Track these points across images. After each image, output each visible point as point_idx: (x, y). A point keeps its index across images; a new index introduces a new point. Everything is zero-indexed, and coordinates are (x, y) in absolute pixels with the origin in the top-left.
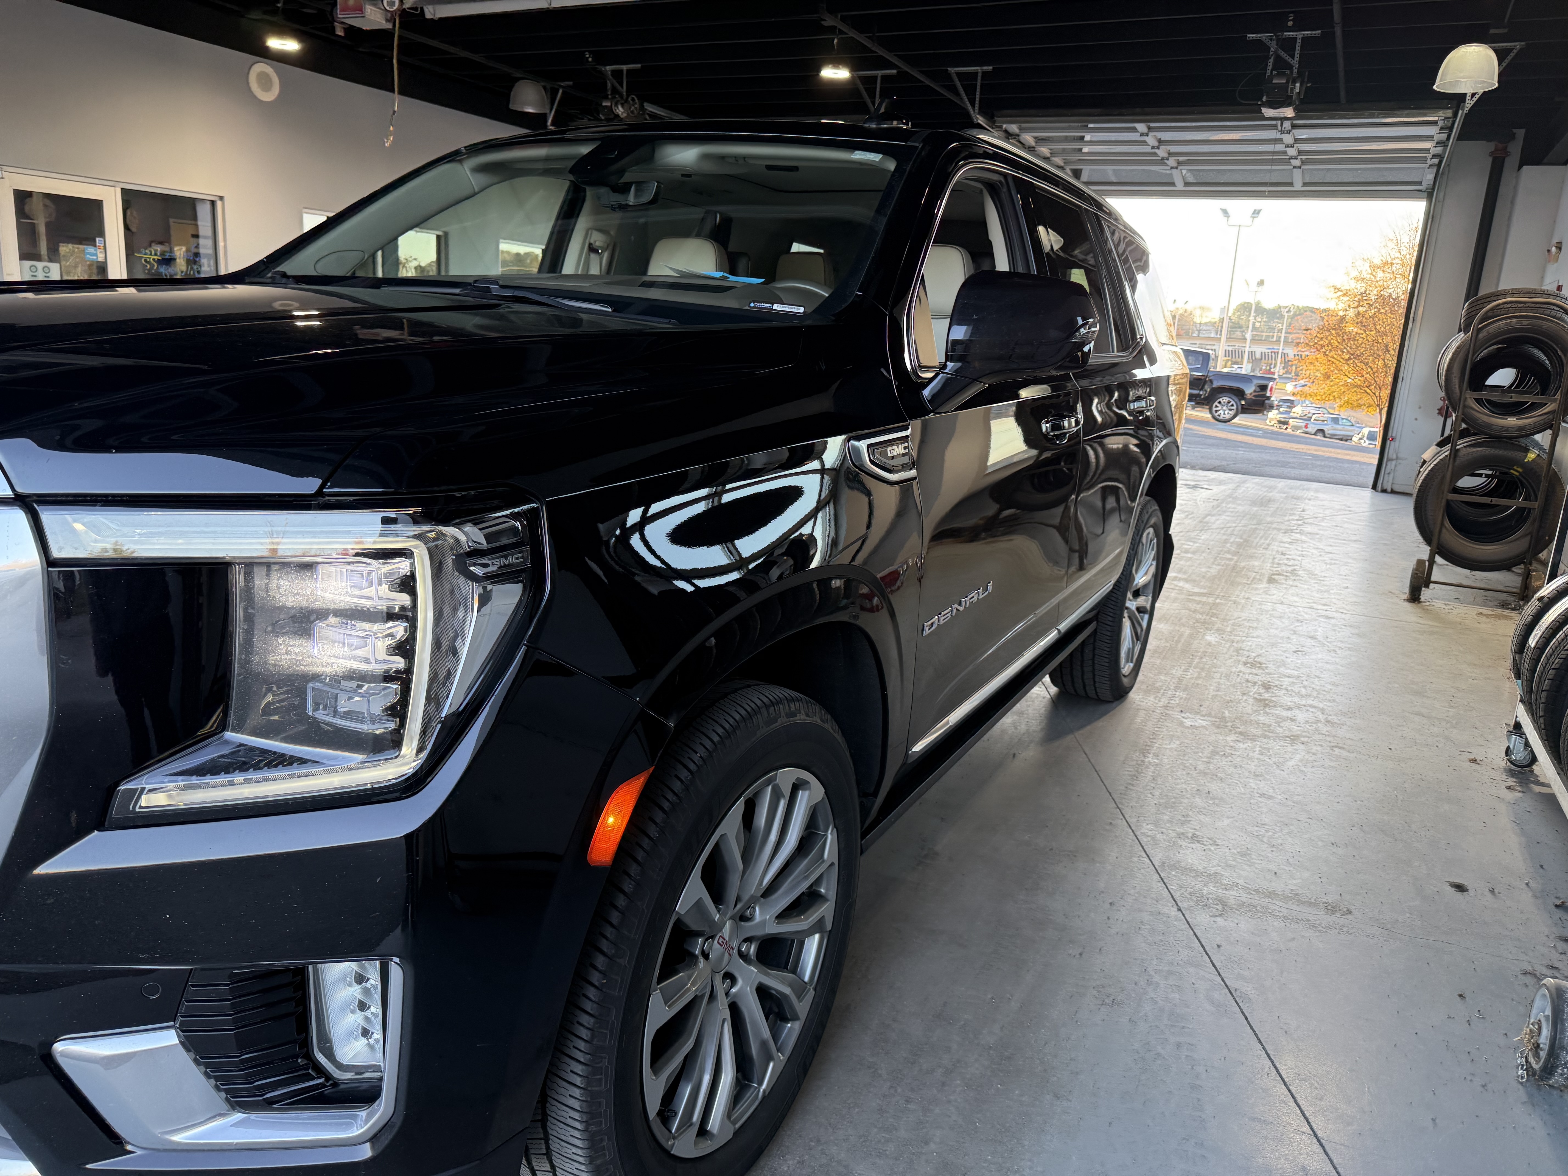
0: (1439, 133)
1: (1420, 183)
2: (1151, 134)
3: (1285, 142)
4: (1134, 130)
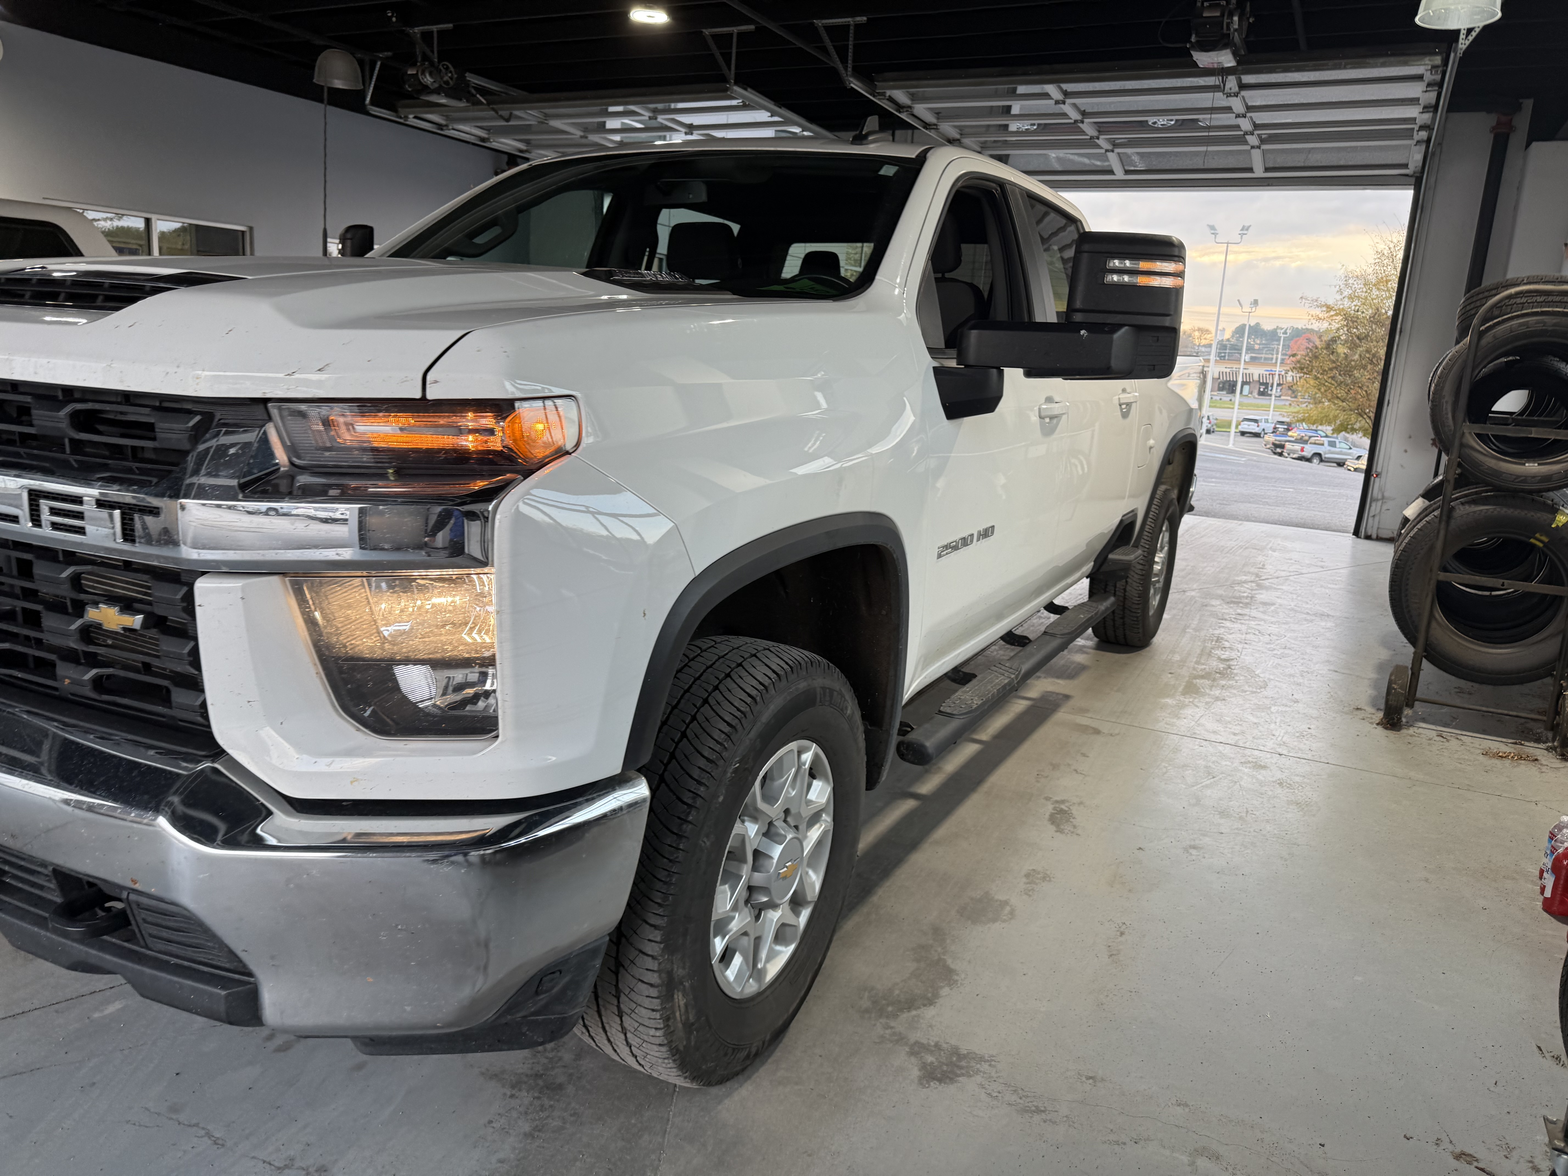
0: (1426, 91)
1: (1405, 166)
2: (1068, 101)
3: (1235, 110)
4: (1046, 96)
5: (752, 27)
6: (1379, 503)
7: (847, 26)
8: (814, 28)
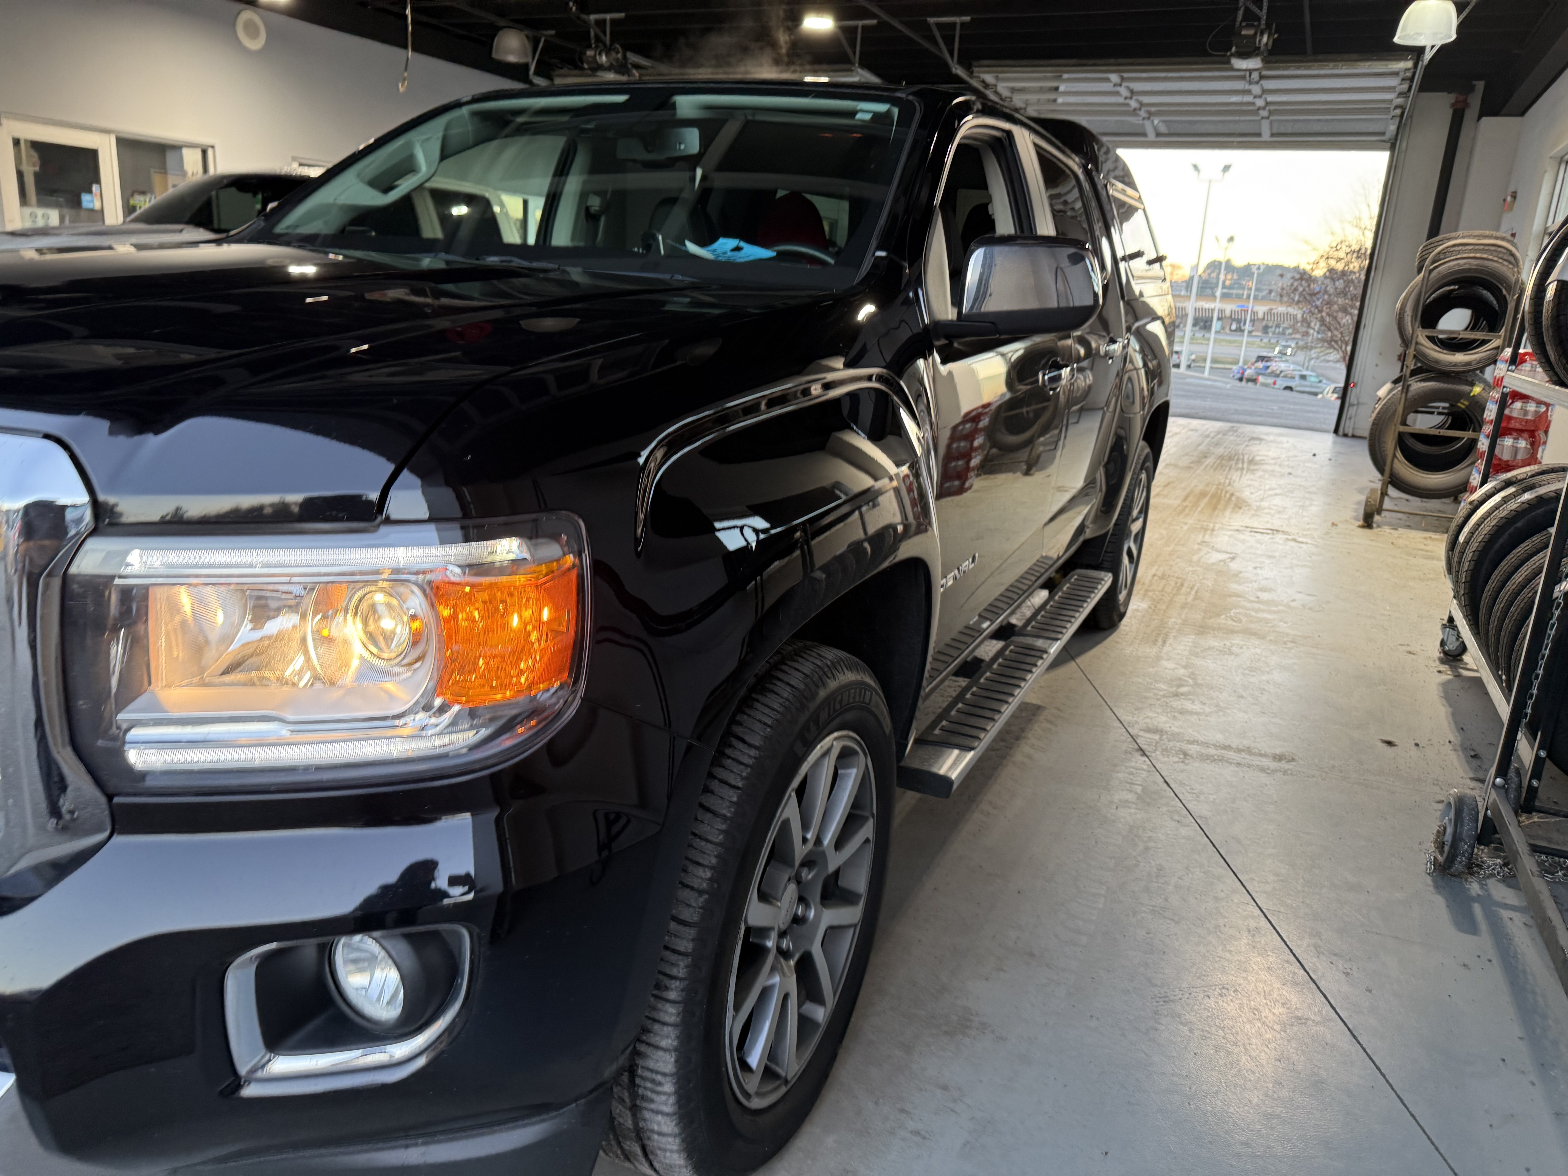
0: (1401, 84)
1: (1383, 134)
2: (1124, 84)
3: (1253, 93)
4: (1108, 80)
5: (874, 22)
6: (1355, 408)
7: (954, 24)
8: (928, 26)
